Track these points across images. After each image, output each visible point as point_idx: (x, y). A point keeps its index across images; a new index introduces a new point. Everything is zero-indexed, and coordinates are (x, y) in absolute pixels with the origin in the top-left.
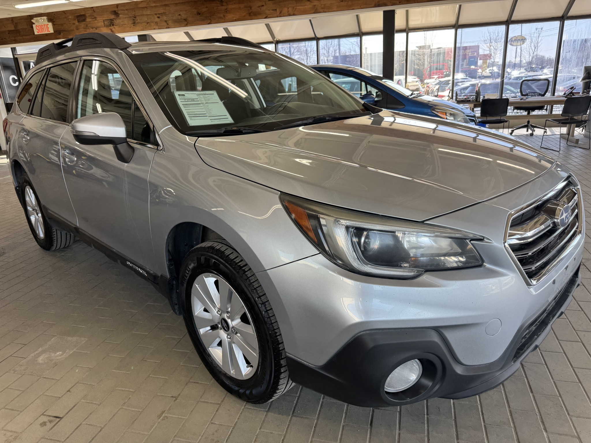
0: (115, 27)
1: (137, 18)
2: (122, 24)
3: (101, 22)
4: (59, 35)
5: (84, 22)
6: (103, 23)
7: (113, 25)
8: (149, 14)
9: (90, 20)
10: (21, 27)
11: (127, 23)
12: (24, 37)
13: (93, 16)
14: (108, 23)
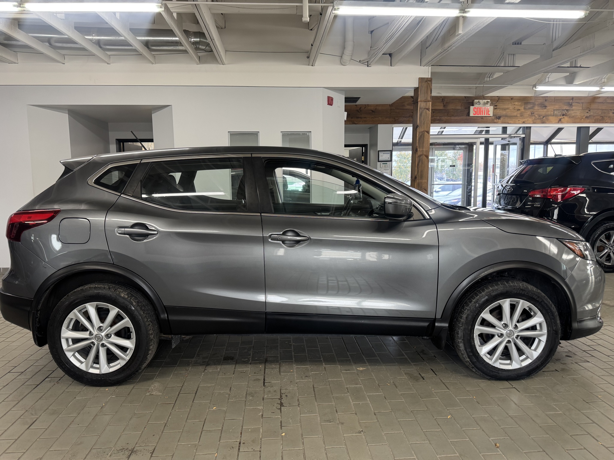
0: (564, 117)
1: (591, 111)
2: (573, 115)
3: (551, 111)
4: (497, 119)
5: (532, 110)
6: (553, 113)
7: (563, 115)
8: (604, 108)
9: (540, 108)
10: (452, 108)
11: (579, 115)
12: (453, 118)
13: (543, 105)
14: (559, 113)
